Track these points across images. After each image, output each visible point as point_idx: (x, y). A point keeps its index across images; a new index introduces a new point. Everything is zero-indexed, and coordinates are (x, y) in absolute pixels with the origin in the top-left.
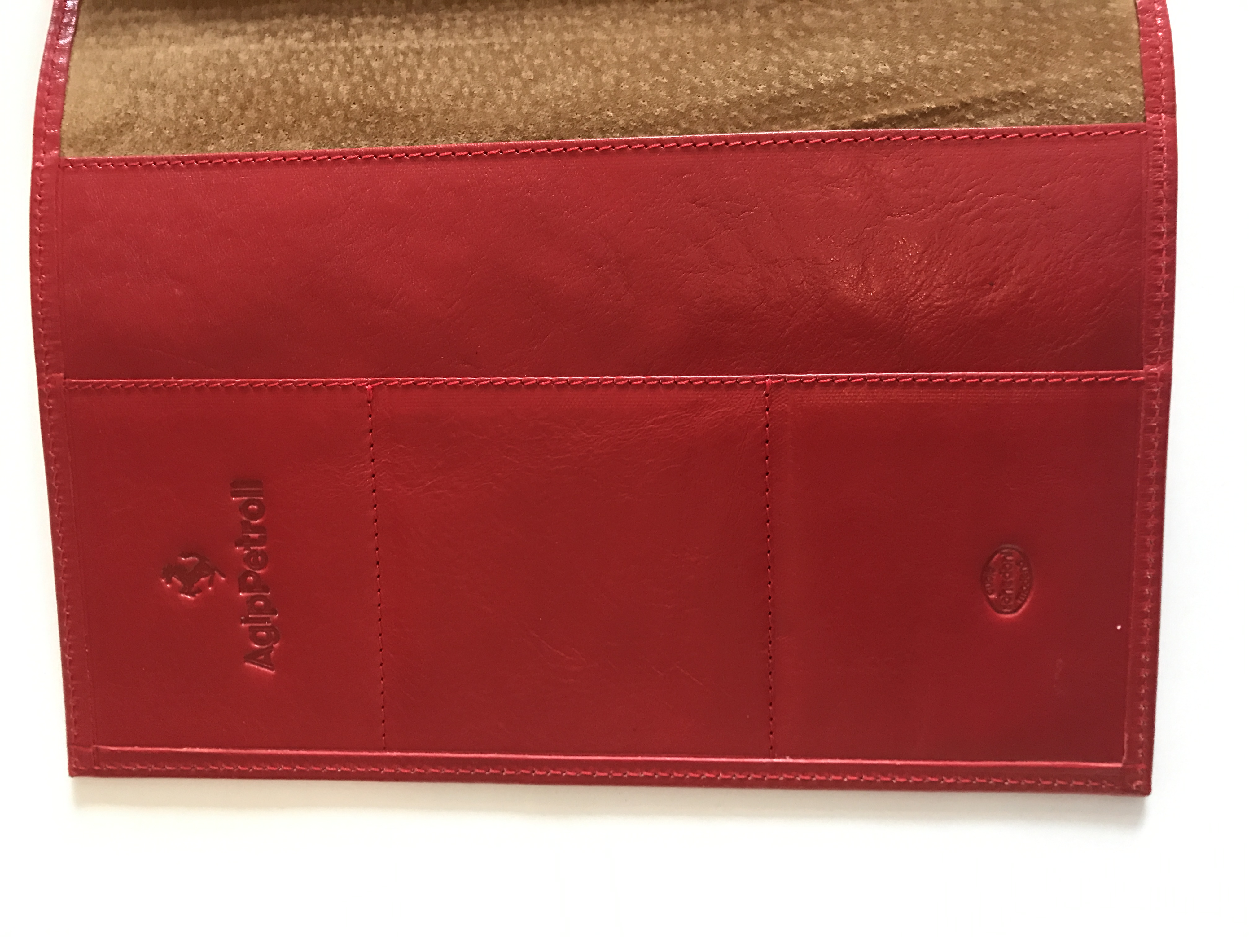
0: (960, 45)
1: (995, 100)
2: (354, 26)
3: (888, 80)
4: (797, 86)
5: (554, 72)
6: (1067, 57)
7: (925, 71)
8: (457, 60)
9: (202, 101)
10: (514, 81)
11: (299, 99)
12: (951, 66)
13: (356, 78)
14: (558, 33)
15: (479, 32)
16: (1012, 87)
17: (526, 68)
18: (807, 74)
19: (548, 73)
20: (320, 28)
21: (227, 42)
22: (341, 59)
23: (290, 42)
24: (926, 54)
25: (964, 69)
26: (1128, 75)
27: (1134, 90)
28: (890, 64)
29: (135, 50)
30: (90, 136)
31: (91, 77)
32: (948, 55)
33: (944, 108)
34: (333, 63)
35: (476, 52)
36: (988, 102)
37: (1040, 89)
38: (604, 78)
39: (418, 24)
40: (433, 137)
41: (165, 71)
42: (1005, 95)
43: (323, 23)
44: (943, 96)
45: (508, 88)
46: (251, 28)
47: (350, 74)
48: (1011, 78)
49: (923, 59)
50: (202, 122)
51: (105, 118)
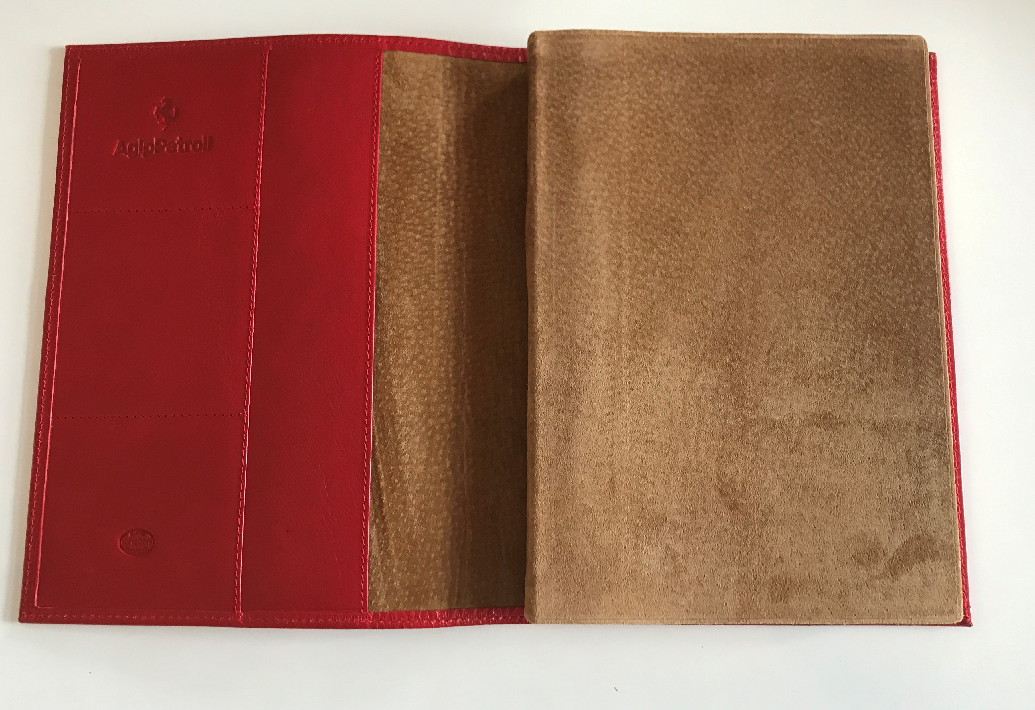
0: (417, 516)
1: (385, 534)
2: (449, 202)
3: (400, 478)
4: (399, 430)
5: (416, 305)
6: (407, 572)
7: (403, 498)
8: (426, 255)
9: (410, 123)
10: (412, 285)
11: (409, 173)
12: (406, 511)
13: (419, 203)
14: (438, 308)
15: (441, 266)
16: (391, 543)
17: (420, 291)
18: (406, 436)
19: (415, 302)
20: (449, 185)
21: (443, 136)
22: (430, 195)
23: (441, 169)
24: (413, 499)
25: (403, 518)
26: (394, 604)
27: (386, 607)
28: (409, 480)
29: (441, 88)
30: (394, 66)
31: (427, 66)
32: (412, 510)
33: (382, 507)
34: (428, 191)
35: (430, 265)
36: (385, 530)
37: (389, 557)
38: (411, 331)
39: (448, 235)
40: (384, 243)
41: (428, 105)
42: (387, 539)
43: (452, 186)
44: (389, 507)
45: (409, 282)
46: (451, 149)
47: (421, 200)
48: (397, 543)
49: (411, 497)
50: (399, 123)
51: (403, 74)
